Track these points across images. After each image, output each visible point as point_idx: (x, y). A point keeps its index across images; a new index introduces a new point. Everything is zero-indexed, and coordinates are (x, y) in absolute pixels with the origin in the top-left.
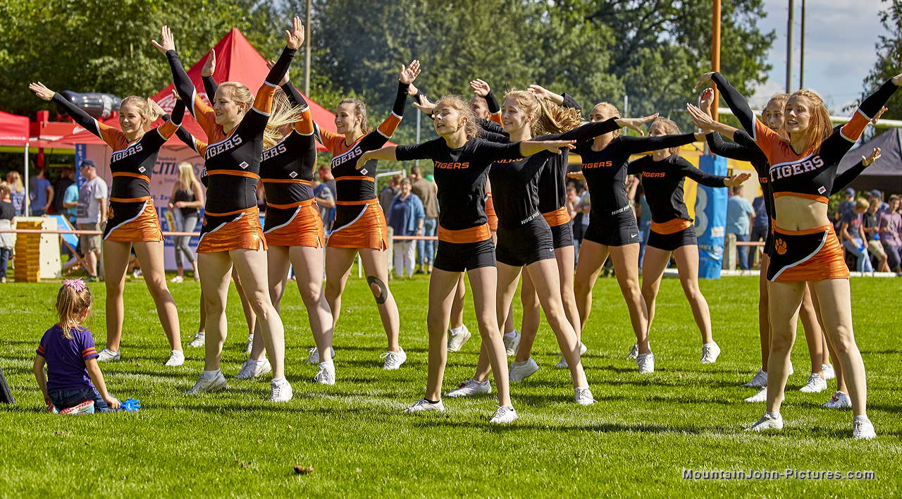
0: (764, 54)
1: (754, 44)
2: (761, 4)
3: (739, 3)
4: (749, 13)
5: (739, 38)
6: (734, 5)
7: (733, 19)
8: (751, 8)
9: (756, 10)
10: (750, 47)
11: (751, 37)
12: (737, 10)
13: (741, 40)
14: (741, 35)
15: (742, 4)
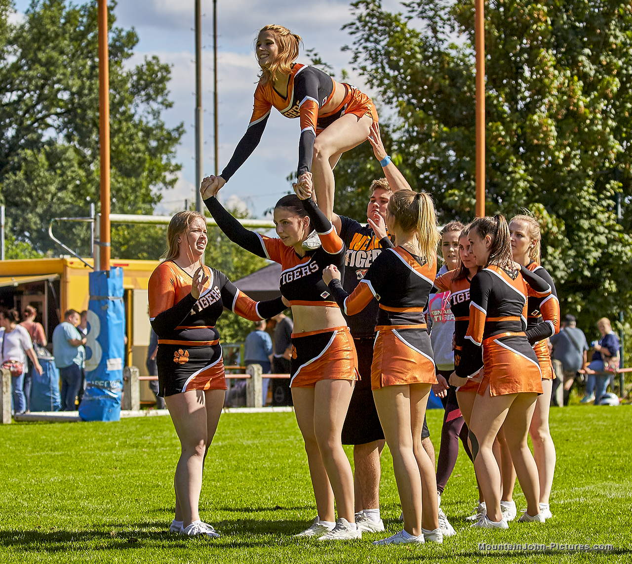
0: (171, 152)
1: (158, 140)
2: (166, 92)
3: (139, 92)
4: (151, 102)
5: (140, 134)
6: (133, 94)
7: (132, 111)
8: (154, 96)
9: (160, 99)
10: (153, 144)
11: (154, 132)
12: (137, 99)
13: (143, 136)
14: (142, 130)
15: (143, 93)
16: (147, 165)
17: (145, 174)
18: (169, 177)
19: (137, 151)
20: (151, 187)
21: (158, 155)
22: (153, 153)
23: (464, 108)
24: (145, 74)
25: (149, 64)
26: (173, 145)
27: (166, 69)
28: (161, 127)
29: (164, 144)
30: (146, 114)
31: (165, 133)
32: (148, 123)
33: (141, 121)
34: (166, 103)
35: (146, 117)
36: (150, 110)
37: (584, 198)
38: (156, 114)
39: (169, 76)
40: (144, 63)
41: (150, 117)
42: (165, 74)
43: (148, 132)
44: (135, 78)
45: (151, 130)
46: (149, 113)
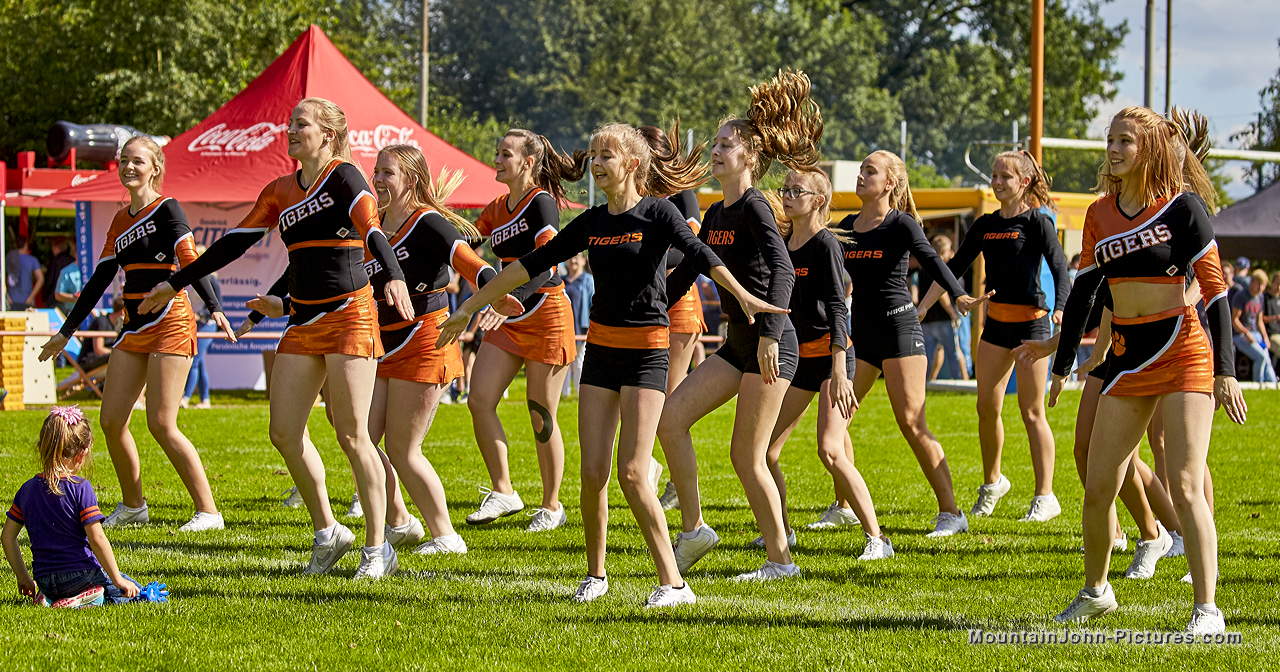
0: (1111, 57)
1: (1095, 41)
5: (1074, 33)
7: (1064, 5)
10: (1090, 46)
11: (1091, 31)
13: (1077, 36)
14: (1076, 29)
16: (1081, 72)
17: (1079, 83)
19: (1070, 54)
20: (1085, 99)
21: (1095, 61)
22: (1089, 57)
26: (1113, 47)
28: (1099, 26)
29: (1102, 47)
30: (1081, 9)
31: (1104, 32)
32: (1083, 19)
33: (1074, 18)
35: (1081, 13)
36: (1086, 4)
38: (1094, 9)
41: (1086, 13)
43: (1083, 31)
45: (1087, 28)
46: (1084, 7)
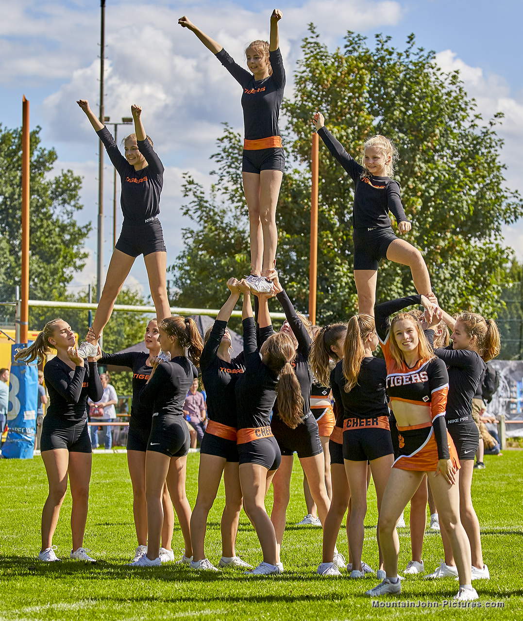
0: (81, 244)
1: (71, 235)
2: (78, 197)
3: (57, 197)
4: (66, 205)
5: (57, 229)
6: (52, 199)
7: (52, 212)
8: (68, 201)
9: (73, 203)
10: (67, 237)
11: (68, 228)
12: (55, 203)
13: (59, 231)
14: (59, 227)
15: (60, 198)
16: (62, 253)
18: (78, 262)
19: (54, 243)
20: (64, 270)
21: (71, 246)
22: (67, 244)
23: (302, 220)
24: (61, 183)
25: (65, 176)
26: (82, 238)
27: (78, 180)
28: (73, 225)
29: (75, 238)
30: (62, 214)
31: (76, 229)
32: (63, 221)
33: (58, 220)
34: (78, 206)
35: (62, 216)
36: (65, 211)
37: (394, 291)
38: (70, 214)
39: (80, 185)
40: (61, 175)
41: (65, 217)
42: (77, 184)
43: (63, 229)
44: (54, 186)
45: (66, 226)
46: (64, 213)
